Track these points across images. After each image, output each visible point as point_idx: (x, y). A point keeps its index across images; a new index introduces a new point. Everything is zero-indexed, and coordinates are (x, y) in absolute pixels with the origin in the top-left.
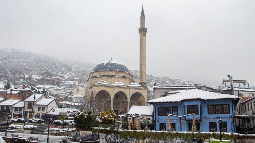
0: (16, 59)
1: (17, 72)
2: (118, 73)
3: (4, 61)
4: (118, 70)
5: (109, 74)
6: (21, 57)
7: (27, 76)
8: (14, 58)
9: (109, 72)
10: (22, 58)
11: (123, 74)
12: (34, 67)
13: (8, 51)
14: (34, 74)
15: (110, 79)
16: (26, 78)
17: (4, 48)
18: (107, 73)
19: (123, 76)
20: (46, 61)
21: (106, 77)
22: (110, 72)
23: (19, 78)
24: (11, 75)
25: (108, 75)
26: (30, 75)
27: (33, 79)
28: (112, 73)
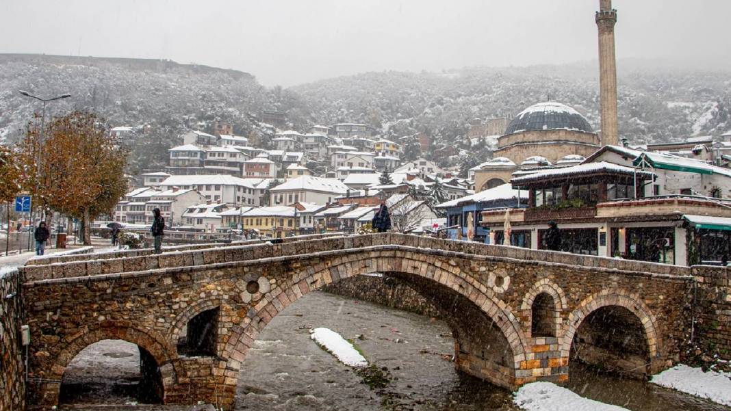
0: (463, 97)
1: (457, 132)
2: (546, 134)
3: (435, 108)
4: (545, 127)
5: (525, 139)
6: (475, 89)
7: (474, 142)
8: (460, 96)
9: (524, 136)
10: (477, 93)
11: (557, 135)
12: (498, 113)
13: (451, 77)
14: (494, 132)
15: (524, 150)
16: (472, 145)
17: (444, 71)
18: (520, 138)
19: (557, 139)
20: (532, 91)
21: (517, 148)
22: (526, 135)
23: (458, 147)
24: (441, 144)
25: (521, 143)
26: (480, 139)
27: (489, 146)
28: (531, 137)
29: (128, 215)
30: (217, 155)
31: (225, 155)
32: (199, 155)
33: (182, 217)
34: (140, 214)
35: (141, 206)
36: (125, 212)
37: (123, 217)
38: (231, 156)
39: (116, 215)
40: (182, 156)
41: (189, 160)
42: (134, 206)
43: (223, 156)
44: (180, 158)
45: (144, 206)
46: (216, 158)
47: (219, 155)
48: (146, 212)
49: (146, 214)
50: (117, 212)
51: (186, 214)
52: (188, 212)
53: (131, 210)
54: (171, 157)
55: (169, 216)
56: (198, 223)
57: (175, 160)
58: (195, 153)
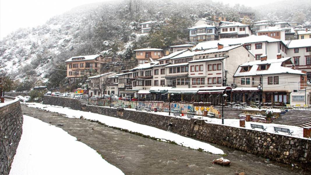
29: (167, 78)
30: (229, 29)
31: (236, 29)
32: (213, 31)
33: (234, 77)
34: (183, 76)
35: (182, 67)
36: (164, 75)
37: (161, 81)
38: (241, 30)
39: (154, 79)
40: (200, 32)
41: (206, 35)
42: (174, 67)
43: (234, 30)
44: (198, 34)
45: (187, 66)
46: (229, 32)
47: (231, 30)
48: (190, 73)
49: (190, 76)
50: (154, 76)
51: (238, 74)
52: (241, 71)
53: (170, 72)
54: (191, 35)
55: (221, 76)
56: (269, 84)
57: (194, 37)
58: (210, 30)
